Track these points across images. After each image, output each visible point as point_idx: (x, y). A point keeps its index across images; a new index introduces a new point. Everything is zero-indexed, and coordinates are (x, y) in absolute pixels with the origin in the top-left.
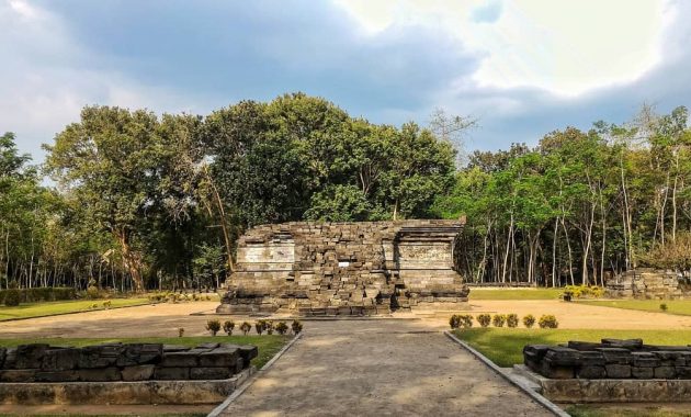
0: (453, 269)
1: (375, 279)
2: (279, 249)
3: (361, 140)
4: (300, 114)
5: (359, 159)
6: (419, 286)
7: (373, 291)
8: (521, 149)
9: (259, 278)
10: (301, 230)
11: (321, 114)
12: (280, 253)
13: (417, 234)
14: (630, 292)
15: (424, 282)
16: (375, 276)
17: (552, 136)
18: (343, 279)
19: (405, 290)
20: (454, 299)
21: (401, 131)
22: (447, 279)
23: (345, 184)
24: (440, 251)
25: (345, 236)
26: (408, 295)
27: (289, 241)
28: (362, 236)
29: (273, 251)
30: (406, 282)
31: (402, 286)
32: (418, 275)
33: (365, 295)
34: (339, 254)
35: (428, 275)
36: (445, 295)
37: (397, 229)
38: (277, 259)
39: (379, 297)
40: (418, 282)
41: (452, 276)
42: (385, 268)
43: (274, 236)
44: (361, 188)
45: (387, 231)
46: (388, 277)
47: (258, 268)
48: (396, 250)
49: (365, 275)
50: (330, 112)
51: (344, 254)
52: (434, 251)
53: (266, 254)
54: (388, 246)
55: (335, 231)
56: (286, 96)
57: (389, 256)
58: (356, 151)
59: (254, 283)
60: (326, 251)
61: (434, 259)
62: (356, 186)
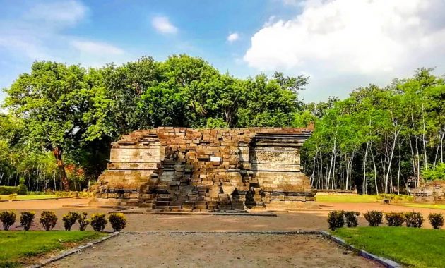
0: (302, 171)
1: (232, 177)
2: (147, 151)
3: (226, 88)
4: (183, 69)
5: (225, 101)
6: (272, 186)
7: (229, 188)
8: (336, 100)
9: (129, 175)
10: (167, 134)
11: (199, 69)
12: (148, 154)
13: (270, 139)
14: (432, 198)
15: (276, 182)
16: (233, 174)
17: (358, 91)
18: (202, 176)
19: (259, 189)
20: (303, 198)
21: (254, 80)
22: (297, 179)
23: (214, 118)
24: (290, 155)
25: (206, 138)
26: (262, 194)
27: (157, 143)
28: (221, 139)
29: (143, 152)
30: (260, 182)
31: (257, 185)
32: (271, 176)
33: (222, 191)
34: (199, 154)
35: (280, 177)
36: (295, 194)
37: (253, 135)
38: (146, 159)
39: (235, 193)
40: (271, 183)
41: (301, 177)
42: (241, 168)
43: (143, 139)
44: (225, 121)
45: (243, 136)
46: (244, 175)
47: (128, 167)
48: (251, 153)
49: (222, 173)
50: (205, 68)
51: (203, 153)
52: (284, 155)
53: (136, 155)
54: (244, 148)
55: (196, 135)
56: (175, 57)
57: (245, 157)
58: (223, 95)
59: (124, 180)
60: (187, 151)
61: (285, 162)
62: (221, 119)
